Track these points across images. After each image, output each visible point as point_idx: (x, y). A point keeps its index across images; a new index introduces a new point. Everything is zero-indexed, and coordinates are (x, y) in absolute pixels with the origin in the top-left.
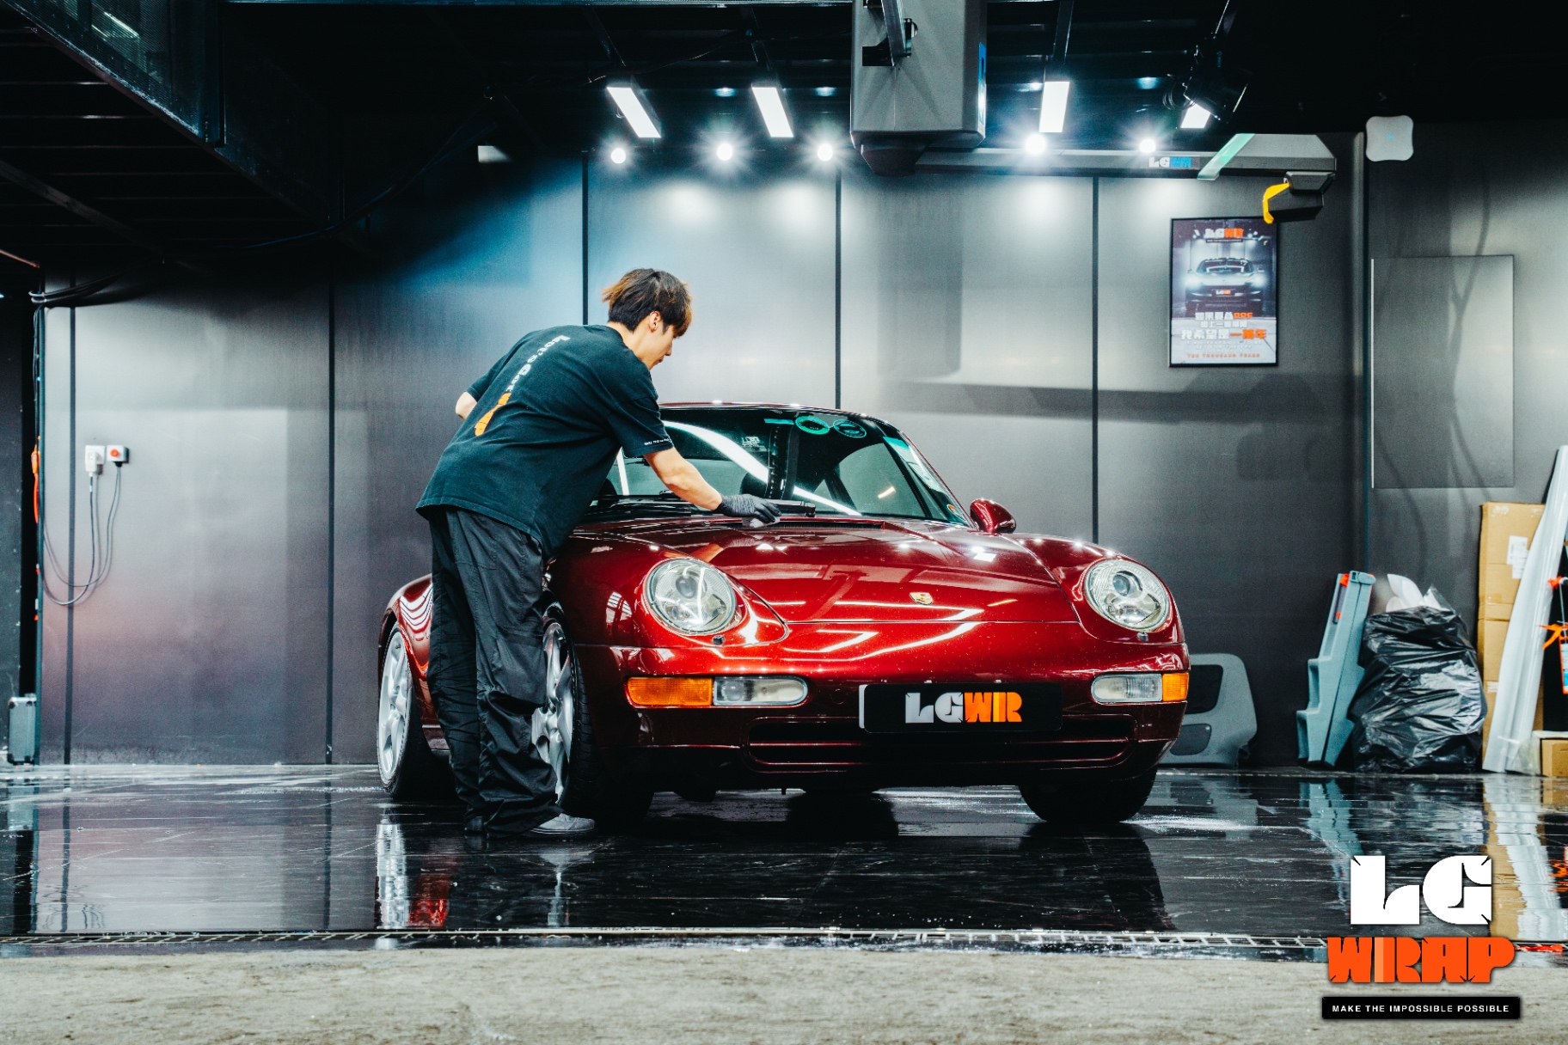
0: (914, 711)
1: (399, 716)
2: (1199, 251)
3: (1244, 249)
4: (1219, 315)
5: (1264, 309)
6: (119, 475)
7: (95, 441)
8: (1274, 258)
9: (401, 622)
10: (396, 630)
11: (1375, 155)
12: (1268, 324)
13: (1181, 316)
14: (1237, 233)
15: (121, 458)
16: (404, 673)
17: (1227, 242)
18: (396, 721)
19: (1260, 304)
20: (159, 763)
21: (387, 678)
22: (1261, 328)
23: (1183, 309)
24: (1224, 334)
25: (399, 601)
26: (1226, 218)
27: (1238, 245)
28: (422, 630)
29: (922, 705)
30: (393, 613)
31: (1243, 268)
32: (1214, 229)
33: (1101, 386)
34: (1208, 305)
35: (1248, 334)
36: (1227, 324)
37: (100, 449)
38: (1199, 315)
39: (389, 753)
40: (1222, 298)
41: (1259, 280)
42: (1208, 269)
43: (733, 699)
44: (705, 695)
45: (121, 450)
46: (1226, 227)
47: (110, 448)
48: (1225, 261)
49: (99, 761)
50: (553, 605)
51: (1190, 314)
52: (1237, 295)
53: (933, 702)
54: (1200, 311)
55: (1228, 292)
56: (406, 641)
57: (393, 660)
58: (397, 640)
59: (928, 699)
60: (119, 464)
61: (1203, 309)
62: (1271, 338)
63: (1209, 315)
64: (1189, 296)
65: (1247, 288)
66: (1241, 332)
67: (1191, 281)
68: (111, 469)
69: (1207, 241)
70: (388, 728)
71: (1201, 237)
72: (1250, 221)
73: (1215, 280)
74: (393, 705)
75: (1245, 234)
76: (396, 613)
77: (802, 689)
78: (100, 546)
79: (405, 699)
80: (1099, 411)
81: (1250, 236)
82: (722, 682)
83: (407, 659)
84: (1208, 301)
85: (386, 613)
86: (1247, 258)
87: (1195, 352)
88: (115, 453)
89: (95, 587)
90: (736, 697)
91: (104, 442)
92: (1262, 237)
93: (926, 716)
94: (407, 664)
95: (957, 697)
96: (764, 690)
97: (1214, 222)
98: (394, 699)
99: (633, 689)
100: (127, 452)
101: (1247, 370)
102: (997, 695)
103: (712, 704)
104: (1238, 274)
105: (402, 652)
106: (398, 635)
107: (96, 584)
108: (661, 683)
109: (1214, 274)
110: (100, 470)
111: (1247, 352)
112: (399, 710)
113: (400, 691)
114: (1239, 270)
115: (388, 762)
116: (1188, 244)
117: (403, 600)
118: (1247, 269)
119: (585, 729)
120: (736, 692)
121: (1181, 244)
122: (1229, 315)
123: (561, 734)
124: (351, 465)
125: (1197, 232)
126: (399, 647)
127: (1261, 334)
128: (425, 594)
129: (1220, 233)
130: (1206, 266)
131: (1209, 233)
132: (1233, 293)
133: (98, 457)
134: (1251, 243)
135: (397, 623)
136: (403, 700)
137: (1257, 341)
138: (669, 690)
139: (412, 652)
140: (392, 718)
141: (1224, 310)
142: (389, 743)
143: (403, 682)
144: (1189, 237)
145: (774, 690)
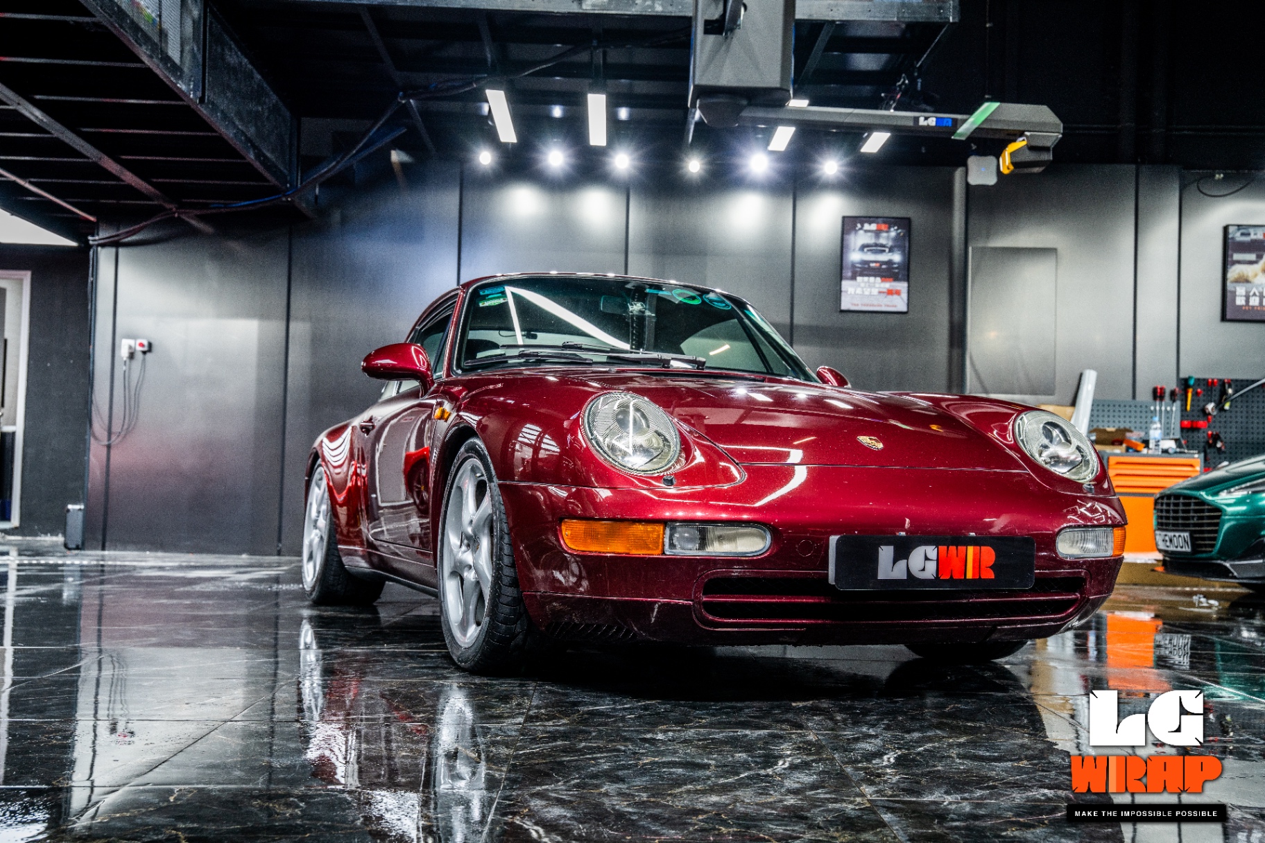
0: (888, 567)
1: (319, 535)
2: (861, 238)
3: (888, 238)
4: (872, 279)
5: (900, 276)
6: (144, 360)
7: (129, 337)
8: (907, 245)
9: (324, 460)
10: (320, 465)
11: (973, 180)
12: (902, 286)
13: (847, 279)
14: (883, 227)
15: (146, 349)
16: (325, 501)
17: (877, 233)
18: (317, 540)
19: (897, 273)
20: (165, 551)
21: (311, 504)
22: (898, 288)
23: (850, 274)
24: (875, 291)
25: (322, 442)
26: (877, 217)
27: (884, 235)
28: (340, 466)
29: (895, 561)
30: (317, 452)
31: (887, 250)
32: (870, 224)
33: (796, 321)
34: (865, 273)
35: (890, 292)
36: (877, 285)
37: (131, 342)
38: (859, 279)
39: (311, 564)
40: (873, 269)
41: (897, 257)
42: (866, 249)
43: (686, 548)
44: (656, 542)
45: (145, 343)
46: (878, 223)
47: (139, 341)
48: (876, 245)
49: (125, 549)
50: (472, 440)
51: (853, 278)
52: (884, 267)
53: (907, 557)
54: (860, 276)
55: (878, 265)
56: (328, 476)
57: (316, 489)
58: (320, 473)
59: (902, 552)
60: (144, 353)
61: (862, 275)
62: (904, 295)
63: (866, 279)
64: (853, 266)
65: (890, 263)
66: (885, 290)
67: (855, 256)
68: (139, 356)
69: (866, 231)
70: (311, 545)
71: (861, 229)
72: (893, 220)
73: (870, 257)
74: (315, 527)
75: (889, 228)
76: (320, 452)
77: (764, 538)
78: (130, 405)
79: (324, 522)
80: (794, 338)
81: (892, 229)
82: (673, 530)
83: (327, 489)
84: (865, 270)
85: (311, 452)
86: (890, 244)
87: (856, 303)
88: (142, 345)
89: (126, 435)
90: (690, 546)
91: (134, 337)
92: (899, 231)
93: (899, 572)
94: (326, 495)
95: (932, 551)
96: (721, 539)
97: (870, 219)
98: (316, 521)
99: (569, 532)
100: (150, 345)
101: (890, 316)
102: (971, 549)
103: (663, 553)
104: (884, 254)
105: (324, 483)
106: (321, 469)
107: (128, 431)
108: (601, 527)
109: (869, 253)
110: (132, 356)
111: (889, 303)
112: (320, 530)
113: (321, 515)
114: (884, 251)
115: (310, 573)
116: (853, 233)
117: (326, 441)
118: (890, 251)
119: (507, 572)
120: (690, 540)
121: (849, 233)
122: (878, 279)
123: (477, 572)
124: (299, 357)
125: (859, 226)
126: (321, 479)
127: (898, 293)
128: (344, 436)
129: (874, 227)
130: (863, 247)
131: (867, 226)
132: (881, 265)
133: (130, 347)
134: (893, 234)
135: (320, 460)
136: (322, 523)
137: (895, 297)
138: (611, 535)
139: (331, 484)
140: (314, 536)
141: (875, 276)
142: (311, 557)
143: (324, 507)
144: (854, 228)
145: (732, 539)
